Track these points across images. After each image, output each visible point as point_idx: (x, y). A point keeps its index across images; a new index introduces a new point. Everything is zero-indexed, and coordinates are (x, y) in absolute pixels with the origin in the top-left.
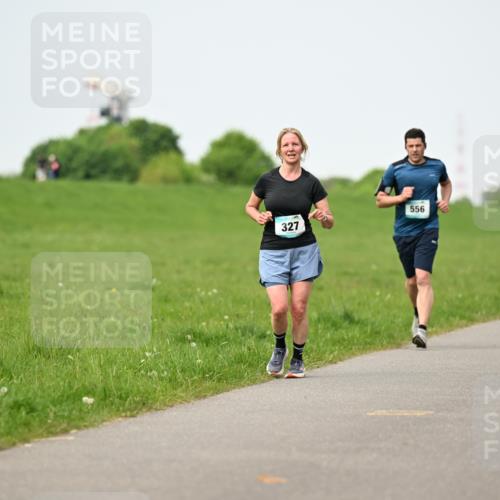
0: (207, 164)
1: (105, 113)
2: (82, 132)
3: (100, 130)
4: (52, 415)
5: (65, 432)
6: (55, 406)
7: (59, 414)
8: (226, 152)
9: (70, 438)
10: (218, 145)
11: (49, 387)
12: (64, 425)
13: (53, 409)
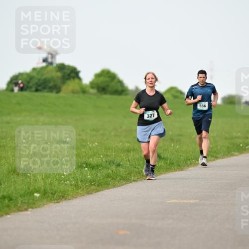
0: (93, 85)
1: (45, 60)
2: (34, 69)
3: (42, 68)
4: (20, 202)
5: (26, 210)
6: (21, 198)
7: (24, 201)
8: (102, 79)
9: (28, 213)
10: (98, 76)
11: (19, 189)
12: (26, 207)
13: (21, 199)
